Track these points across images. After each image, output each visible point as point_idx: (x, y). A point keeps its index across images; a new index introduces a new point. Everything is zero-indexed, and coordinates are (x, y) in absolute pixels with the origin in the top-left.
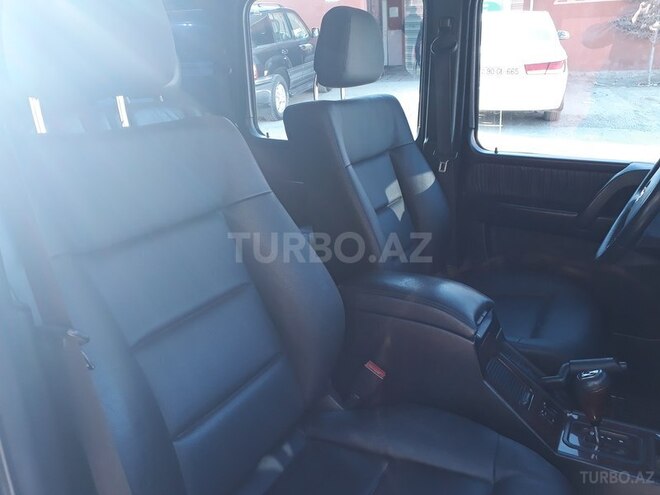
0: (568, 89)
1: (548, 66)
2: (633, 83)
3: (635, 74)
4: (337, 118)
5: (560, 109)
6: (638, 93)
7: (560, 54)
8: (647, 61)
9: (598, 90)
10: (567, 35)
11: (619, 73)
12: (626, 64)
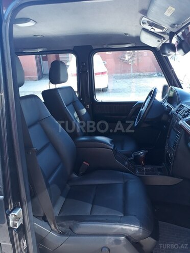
0: (109, 81)
1: (103, 73)
2: (127, 78)
3: (127, 74)
4: (60, 93)
5: (108, 87)
6: (129, 81)
7: (105, 70)
8: (130, 71)
9: (117, 80)
10: (106, 63)
11: (123, 75)
12: (124, 72)
